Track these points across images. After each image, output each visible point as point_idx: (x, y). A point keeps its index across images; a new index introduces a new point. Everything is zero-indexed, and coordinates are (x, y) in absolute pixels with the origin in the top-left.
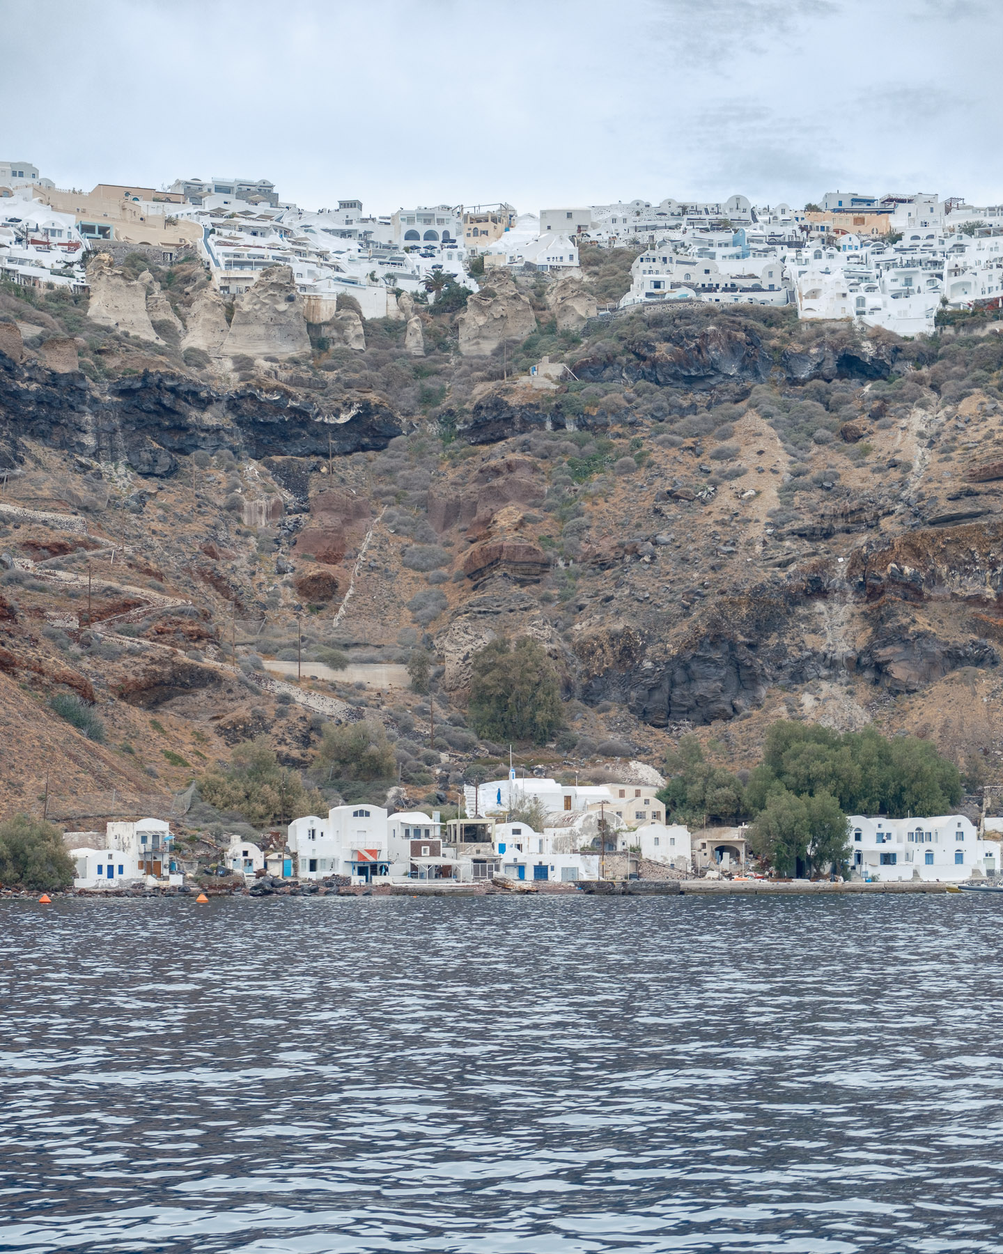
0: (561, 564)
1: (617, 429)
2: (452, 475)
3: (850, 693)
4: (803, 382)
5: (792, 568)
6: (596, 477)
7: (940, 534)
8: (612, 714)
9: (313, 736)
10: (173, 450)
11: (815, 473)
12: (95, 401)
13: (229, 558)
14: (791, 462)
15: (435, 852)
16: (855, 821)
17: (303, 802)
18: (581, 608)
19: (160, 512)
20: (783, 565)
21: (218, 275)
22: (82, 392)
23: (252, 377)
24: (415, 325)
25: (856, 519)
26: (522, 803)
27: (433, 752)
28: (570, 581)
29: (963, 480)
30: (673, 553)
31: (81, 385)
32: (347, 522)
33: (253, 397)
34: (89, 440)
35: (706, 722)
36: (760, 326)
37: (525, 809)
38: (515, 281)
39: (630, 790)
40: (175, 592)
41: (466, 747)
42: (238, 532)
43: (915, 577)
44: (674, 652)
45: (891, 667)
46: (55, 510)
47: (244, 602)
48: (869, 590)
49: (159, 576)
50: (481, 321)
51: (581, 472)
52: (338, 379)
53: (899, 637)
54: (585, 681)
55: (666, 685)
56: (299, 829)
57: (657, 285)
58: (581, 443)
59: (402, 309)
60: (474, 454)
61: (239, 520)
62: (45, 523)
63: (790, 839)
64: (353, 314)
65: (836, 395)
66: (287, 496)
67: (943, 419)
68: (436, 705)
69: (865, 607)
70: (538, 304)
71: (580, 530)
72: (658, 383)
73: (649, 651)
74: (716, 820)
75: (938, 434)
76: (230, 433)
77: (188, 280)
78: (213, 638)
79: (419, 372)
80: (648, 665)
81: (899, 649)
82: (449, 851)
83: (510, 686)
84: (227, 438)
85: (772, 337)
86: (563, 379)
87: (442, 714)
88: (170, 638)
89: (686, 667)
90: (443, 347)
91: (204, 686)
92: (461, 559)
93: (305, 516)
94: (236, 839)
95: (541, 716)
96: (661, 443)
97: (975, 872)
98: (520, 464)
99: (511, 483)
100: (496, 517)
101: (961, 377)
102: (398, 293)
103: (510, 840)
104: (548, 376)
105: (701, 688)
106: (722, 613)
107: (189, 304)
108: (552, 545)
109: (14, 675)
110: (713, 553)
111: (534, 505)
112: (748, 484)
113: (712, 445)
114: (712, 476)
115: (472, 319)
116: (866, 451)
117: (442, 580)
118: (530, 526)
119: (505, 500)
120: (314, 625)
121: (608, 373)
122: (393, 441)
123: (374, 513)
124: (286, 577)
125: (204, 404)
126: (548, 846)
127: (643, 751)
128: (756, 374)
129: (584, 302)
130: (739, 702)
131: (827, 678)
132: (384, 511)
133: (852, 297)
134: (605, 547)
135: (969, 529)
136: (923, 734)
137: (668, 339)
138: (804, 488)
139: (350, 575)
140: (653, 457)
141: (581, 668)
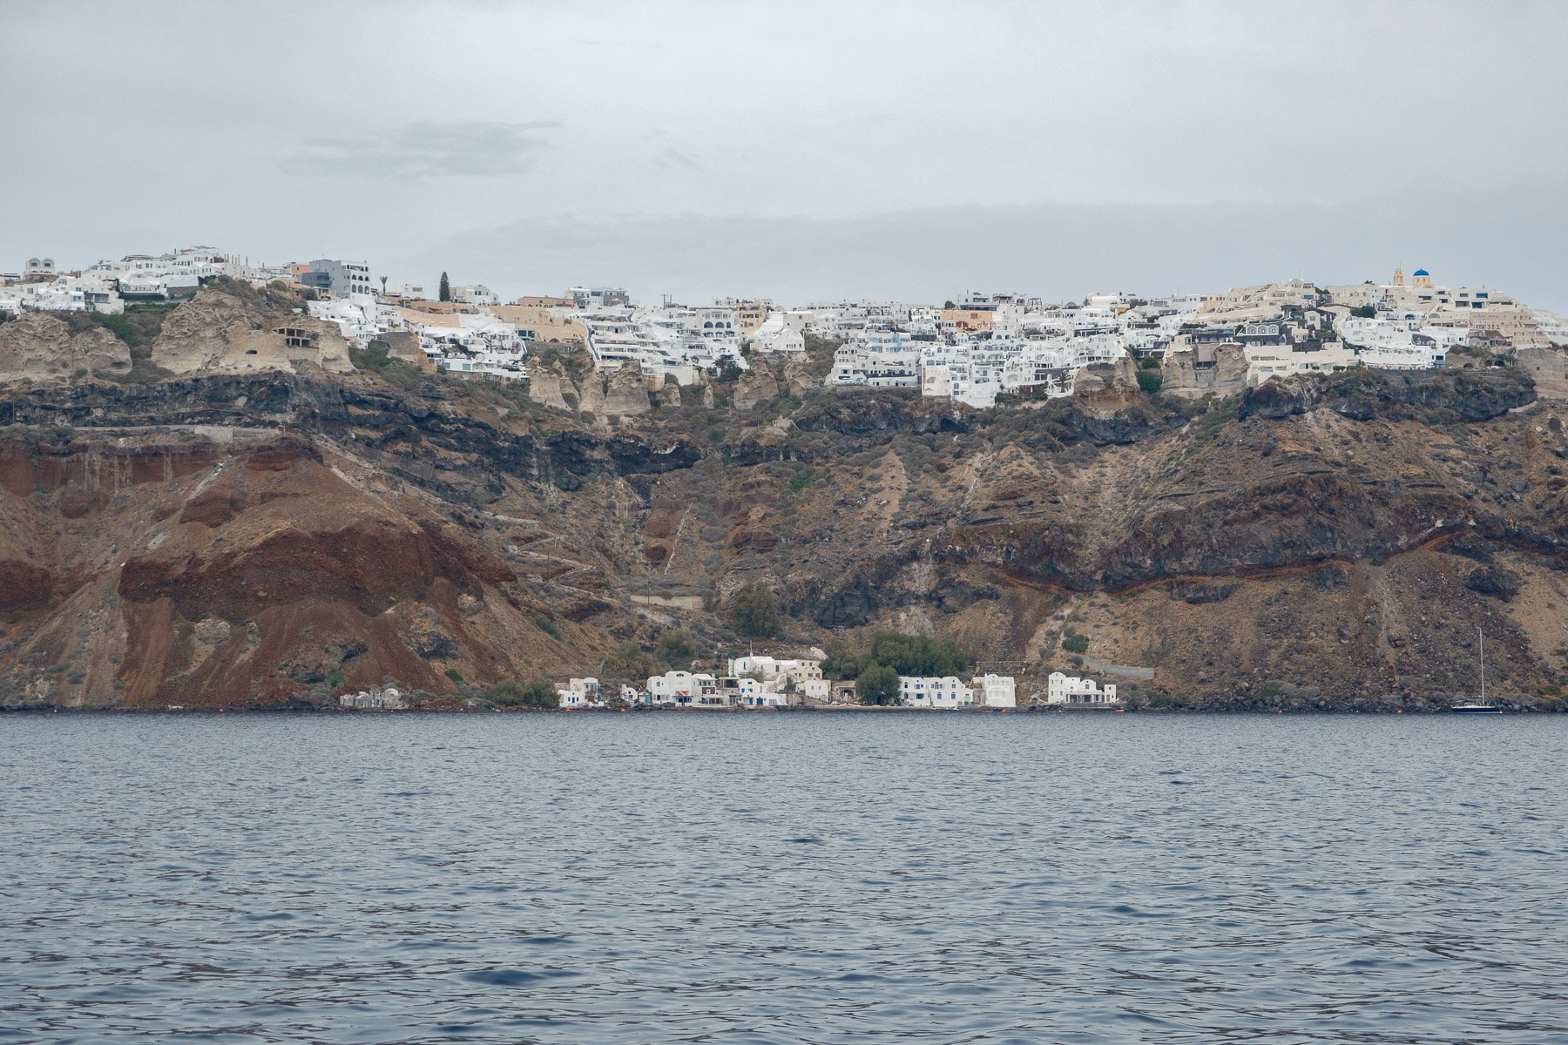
0: (783, 540)
1: (819, 460)
2: (728, 486)
3: (925, 612)
4: (921, 434)
5: (901, 545)
6: (805, 490)
7: (976, 529)
8: (805, 622)
9: (656, 635)
10: (578, 474)
11: (919, 491)
12: (538, 450)
13: (610, 537)
14: (909, 484)
15: (713, 692)
16: (904, 679)
17: (653, 669)
18: (792, 565)
19: (574, 513)
20: (897, 544)
21: (599, 364)
22: (531, 446)
23: (619, 429)
24: (709, 391)
25: (939, 517)
26: (754, 669)
27: (713, 642)
28: (787, 550)
29: (992, 500)
30: (841, 537)
31: (530, 442)
32: (671, 513)
33: (620, 441)
34: (535, 472)
35: (852, 627)
36: (899, 400)
37: (756, 672)
38: (766, 363)
39: (807, 663)
40: (587, 562)
41: (730, 640)
42: (614, 521)
43: (962, 552)
44: (836, 591)
45: (946, 599)
46: (524, 517)
47: (620, 564)
48: (940, 558)
49: (578, 552)
50: (746, 390)
51: (797, 486)
52: (666, 427)
53: (949, 584)
54: (792, 604)
55: (832, 608)
56: (652, 682)
57: (845, 372)
58: (797, 469)
59: (702, 379)
60: (740, 472)
61: (614, 514)
62: (521, 525)
63: (872, 687)
64: (674, 386)
65: (938, 443)
66: (639, 499)
67: (991, 461)
68: (716, 618)
69: (937, 567)
70: (780, 378)
71: (794, 522)
72: (842, 432)
73: (824, 590)
74: (846, 677)
75: (986, 470)
76: (608, 462)
77: (581, 365)
78: (606, 586)
79: (712, 420)
80: (823, 597)
81: (949, 591)
82: (719, 692)
83: (752, 610)
84: (606, 466)
85: (906, 406)
86: (790, 429)
87: (719, 622)
88: (586, 586)
89: (842, 599)
90: (725, 403)
91: (604, 611)
92: (732, 535)
93: (649, 511)
94: (624, 686)
95: (767, 624)
96: (841, 470)
97: (959, 703)
98: (764, 482)
99: (758, 494)
100: (750, 514)
101: (1005, 434)
102: (700, 369)
103: (747, 687)
104: (782, 428)
105: (849, 610)
106: (862, 571)
107: (582, 380)
108: (779, 530)
109: (519, 609)
110: (861, 537)
111: (771, 506)
112: (883, 497)
113: (869, 471)
114: (866, 492)
115: (741, 388)
116: (948, 478)
117: (721, 547)
118: (768, 518)
119: (756, 502)
120: (654, 574)
121: (815, 426)
122: (696, 463)
123: (686, 508)
124: (641, 546)
125: (593, 446)
126: (764, 690)
127: (818, 641)
128: (896, 428)
129: (805, 379)
130: (868, 617)
131: (914, 604)
132: (691, 506)
133: (952, 383)
134: (806, 531)
135: (991, 527)
136: (956, 635)
137: (848, 407)
138: (914, 500)
139: (673, 544)
140: (836, 479)
141: (790, 598)
